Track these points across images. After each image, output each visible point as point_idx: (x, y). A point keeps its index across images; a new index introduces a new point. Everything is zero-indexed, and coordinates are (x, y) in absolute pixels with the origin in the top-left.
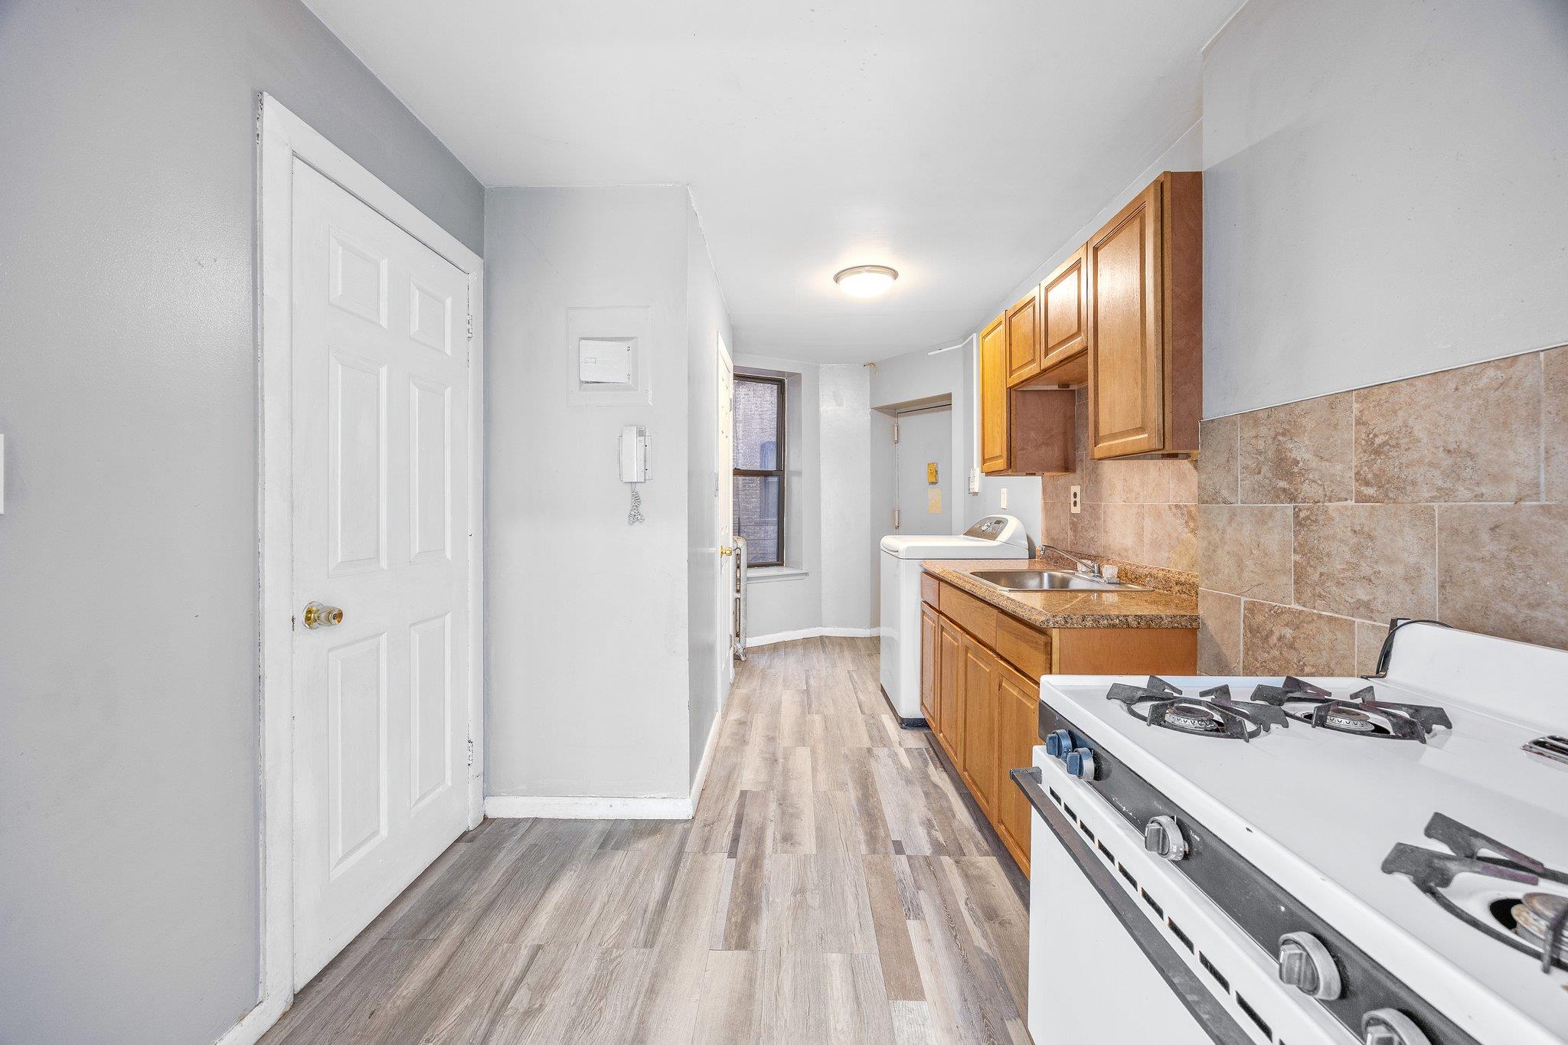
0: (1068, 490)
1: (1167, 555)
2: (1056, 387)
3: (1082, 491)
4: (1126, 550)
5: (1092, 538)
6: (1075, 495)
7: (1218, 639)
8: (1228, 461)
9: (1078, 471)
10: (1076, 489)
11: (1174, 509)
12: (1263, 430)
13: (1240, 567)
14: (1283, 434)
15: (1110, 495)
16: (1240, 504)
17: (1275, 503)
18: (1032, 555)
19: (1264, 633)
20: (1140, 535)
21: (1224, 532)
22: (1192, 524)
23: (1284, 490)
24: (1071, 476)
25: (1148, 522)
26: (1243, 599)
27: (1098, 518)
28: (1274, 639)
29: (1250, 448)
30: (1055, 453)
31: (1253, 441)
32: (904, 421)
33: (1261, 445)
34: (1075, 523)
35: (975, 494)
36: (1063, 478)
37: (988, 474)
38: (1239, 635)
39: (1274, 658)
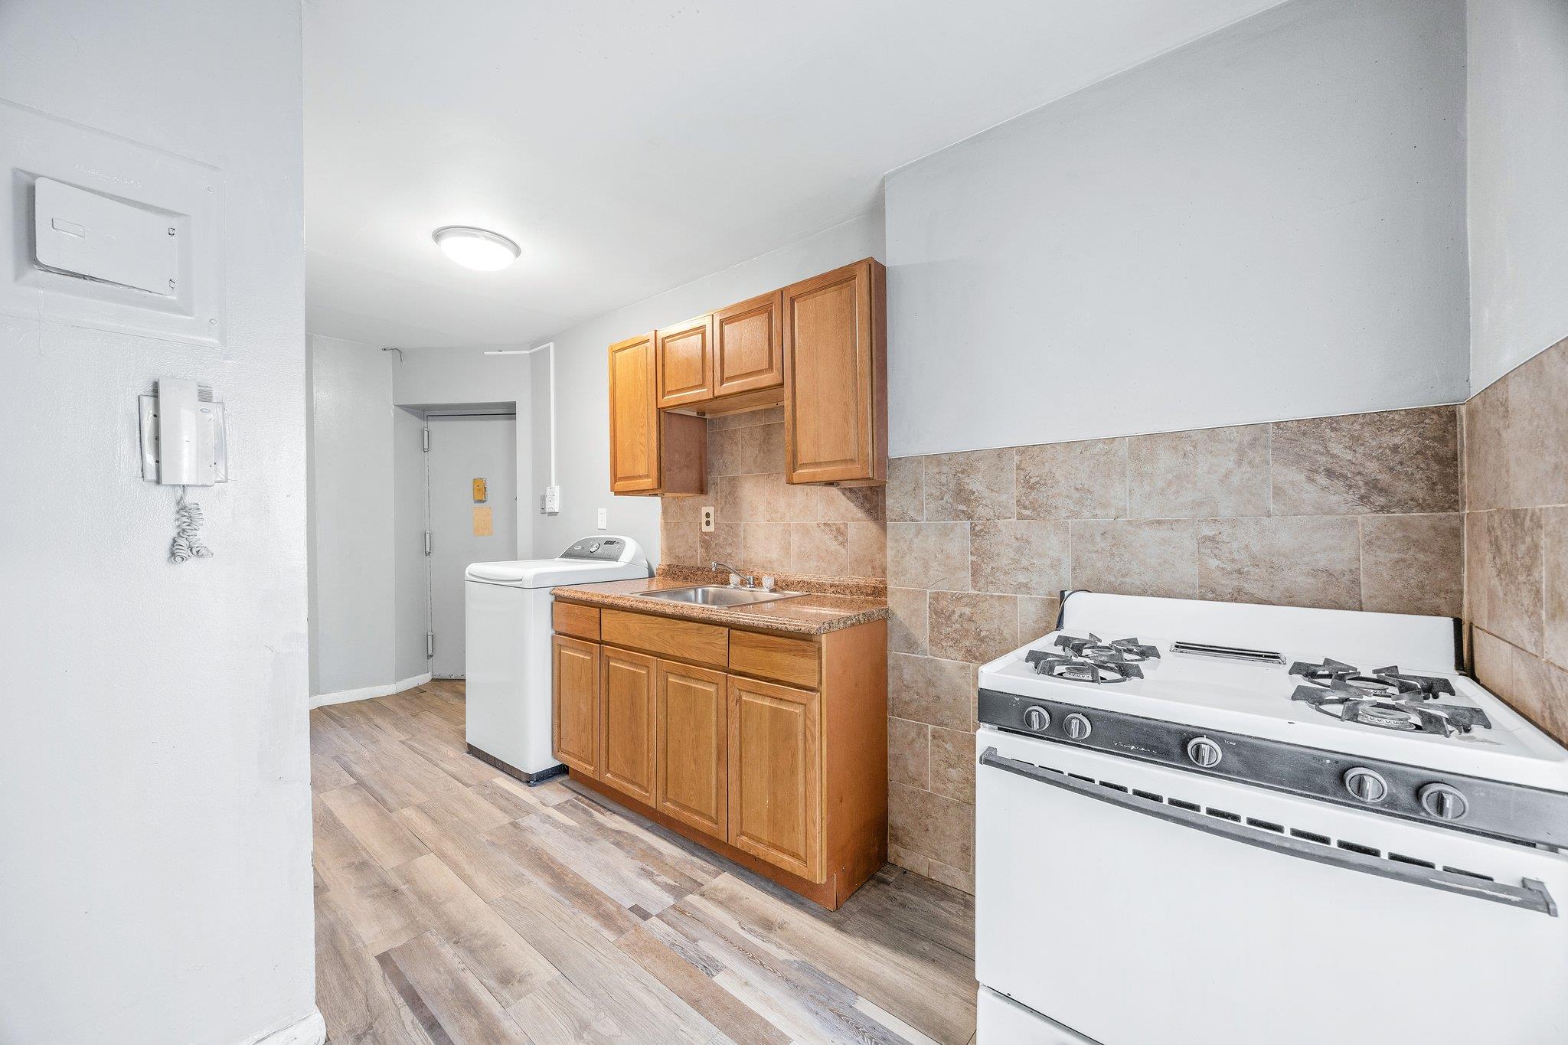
0: (697, 510)
1: (815, 564)
2: (695, 414)
3: (715, 512)
4: (771, 563)
5: (730, 554)
6: (708, 515)
7: (907, 624)
8: (914, 490)
9: (712, 493)
10: (711, 510)
11: (822, 527)
12: (945, 469)
13: (926, 567)
14: (962, 473)
15: (752, 515)
16: (925, 521)
17: (955, 520)
18: (651, 575)
19: (947, 614)
20: (786, 549)
21: (911, 542)
22: (841, 538)
23: (963, 512)
24: (703, 497)
25: (795, 538)
26: (928, 591)
27: (737, 536)
28: (956, 616)
29: (933, 481)
30: (692, 476)
31: (937, 476)
32: (435, 426)
33: (943, 479)
34: (706, 542)
35: (554, 514)
36: (691, 500)
37: (617, 493)
38: (925, 618)
39: (956, 631)
